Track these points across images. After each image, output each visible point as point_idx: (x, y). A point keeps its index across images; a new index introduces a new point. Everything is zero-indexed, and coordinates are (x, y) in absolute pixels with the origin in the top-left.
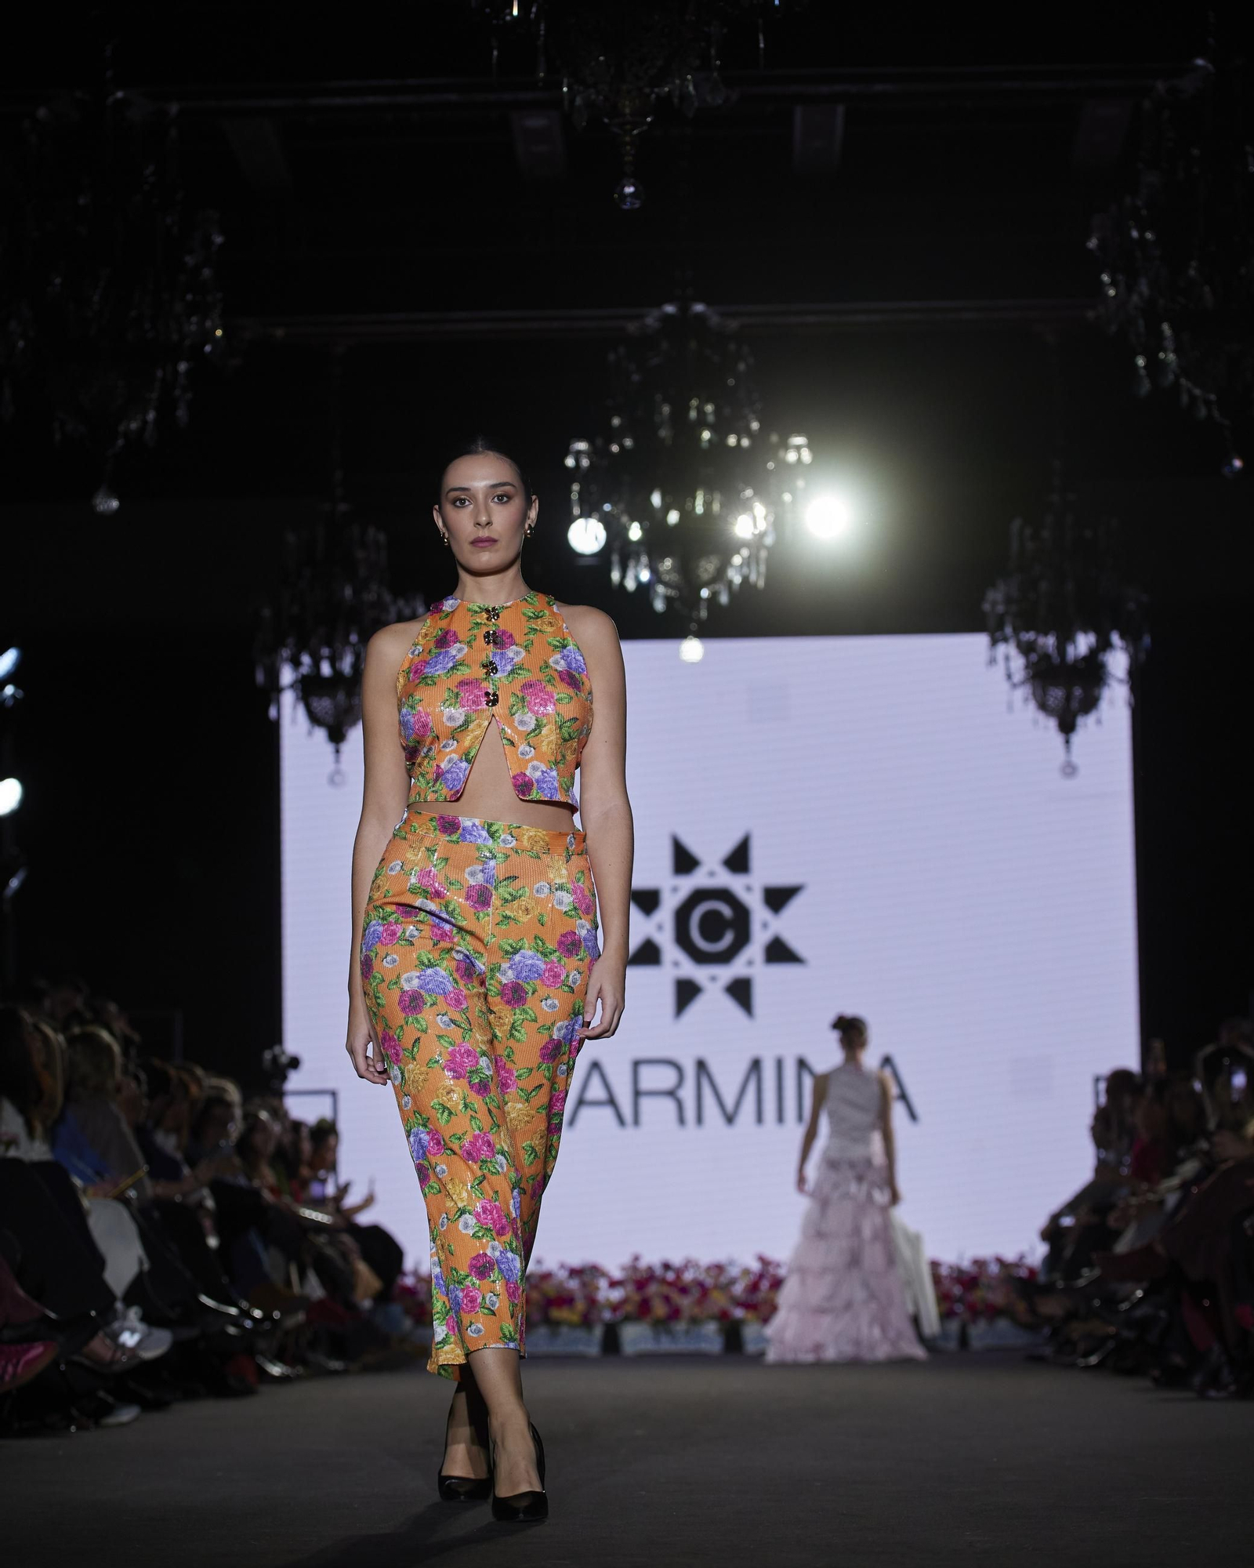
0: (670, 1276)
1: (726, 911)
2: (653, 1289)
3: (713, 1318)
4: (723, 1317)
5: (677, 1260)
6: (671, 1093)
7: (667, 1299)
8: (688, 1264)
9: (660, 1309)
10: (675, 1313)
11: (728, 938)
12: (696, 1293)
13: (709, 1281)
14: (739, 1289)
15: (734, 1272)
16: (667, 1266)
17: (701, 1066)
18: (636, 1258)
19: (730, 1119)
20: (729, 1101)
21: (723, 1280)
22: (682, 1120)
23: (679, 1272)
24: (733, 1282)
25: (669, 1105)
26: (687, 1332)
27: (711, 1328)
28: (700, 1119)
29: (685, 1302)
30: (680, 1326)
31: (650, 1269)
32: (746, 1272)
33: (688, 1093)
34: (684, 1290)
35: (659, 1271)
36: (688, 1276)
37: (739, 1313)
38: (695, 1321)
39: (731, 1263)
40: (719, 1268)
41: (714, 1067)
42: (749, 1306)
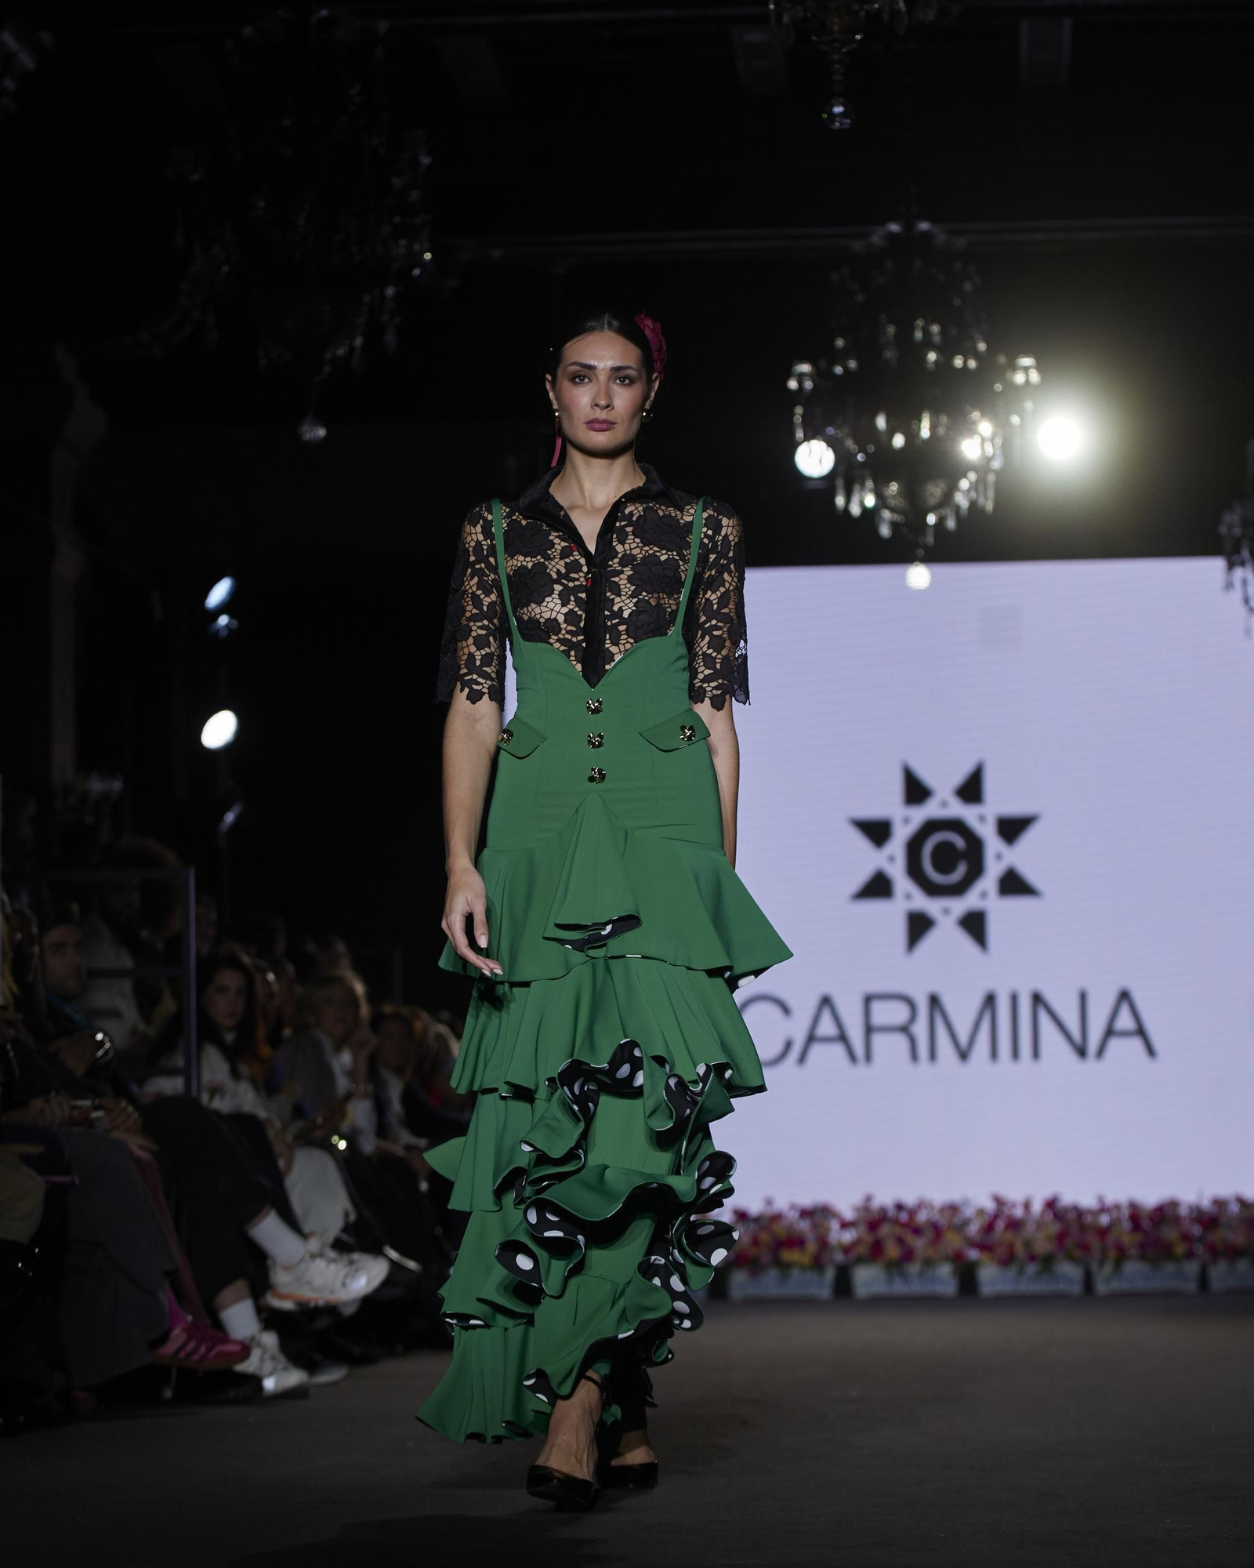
0: (904, 1217)
1: (959, 842)
2: (885, 1230)
3: (947, 1259)
4: (958, 1258)
5: (910, 1199)
6: (905, 1029)
7: (900, 1241)
8: (921, 1205)
9: (893, 1251)
10: (908, 1255)
11: (961, 870)
12: (929, 1234)
13: (943, 1221)
14: (974, 1229)
15: (969, 1212)
16: (900, 1207)
17: (934, 1001)
18: (869, 1199)
19: (964, 1055)
20: (963, 1038)
21: (957, 1220)
22: (914, 1056)
23: (912, 1213)
24: (966, 1223)
25: (900, 1042)
26: (921, 1274)
27: (945, 1270)
28: (933, 1055)
29: (919, 1244)
30: (914, 1268)
31: (883, 1211)
32: (981, 1212)
33: (920, 1029)
34: (917, 1231)
35: (892, 1212)
36: (922, 1217)
37: (973, 1254)
38: (928, 1263)
39: (966, 1202)
40: (953, 1209)
41: (948, 1001)
42: (984, 1247)
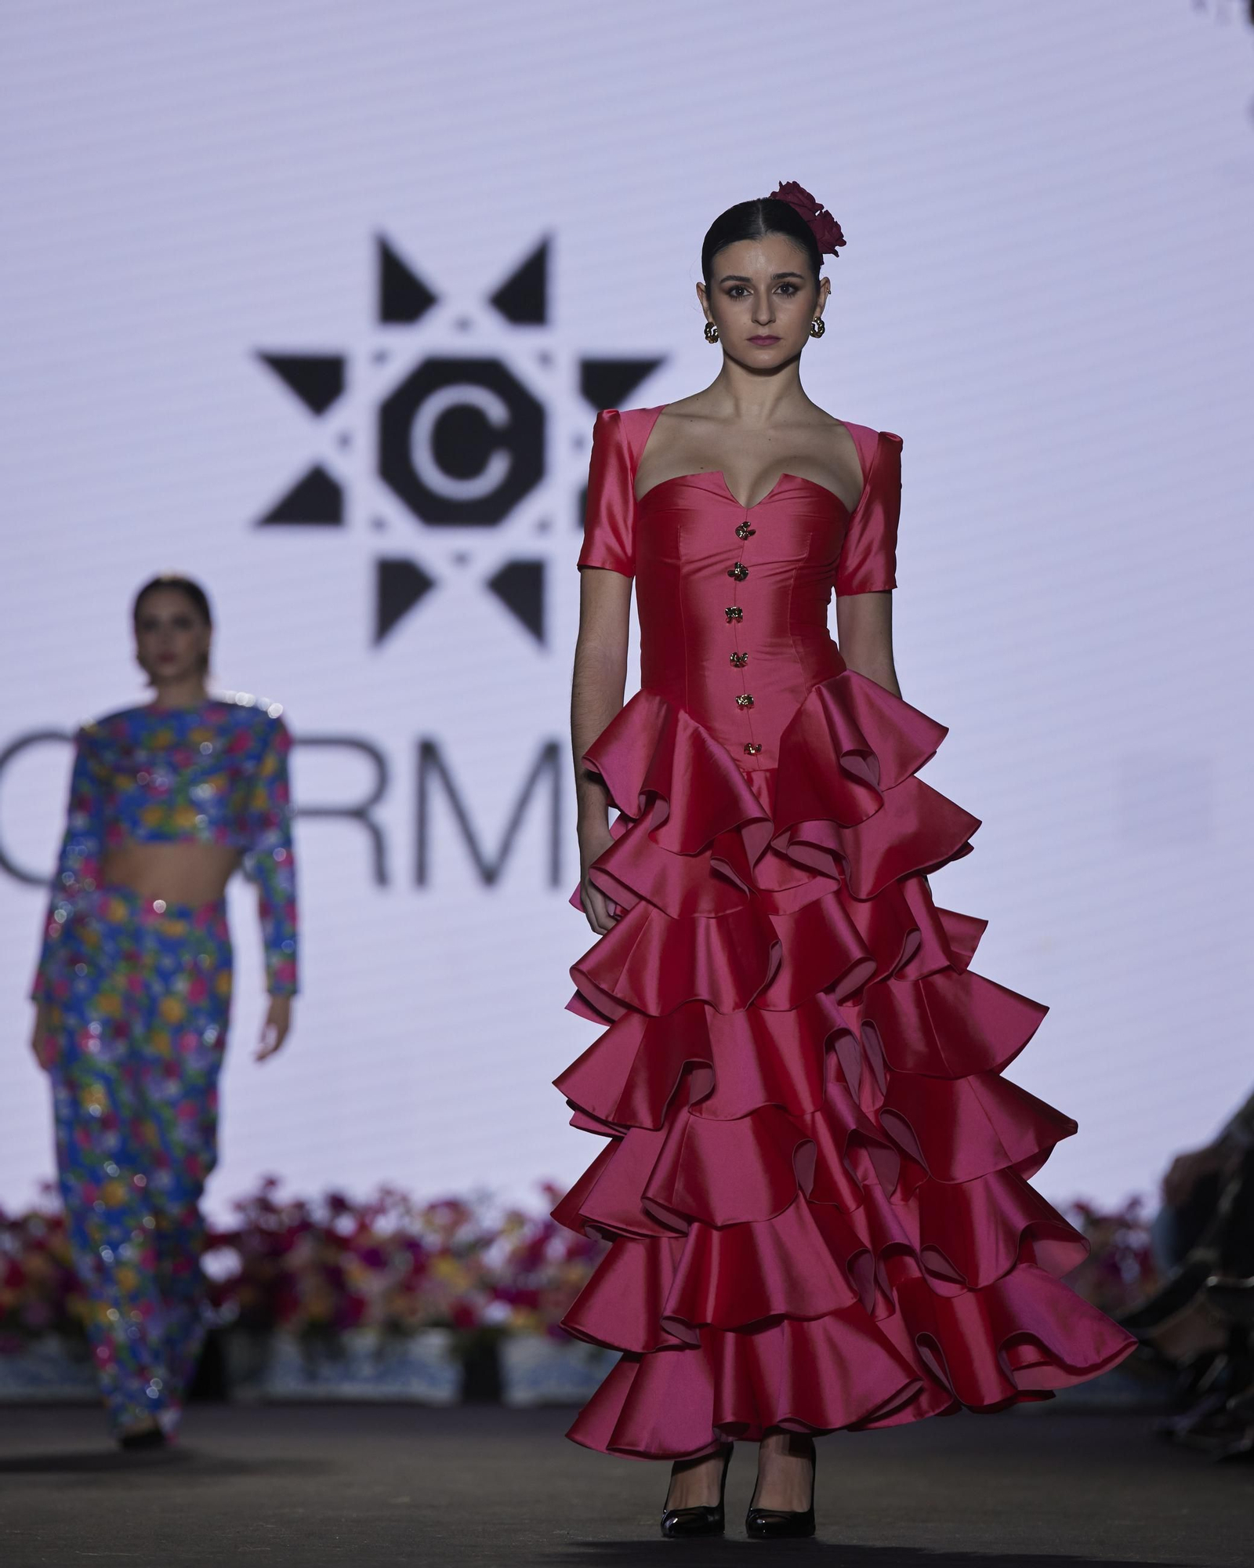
0: (345, 1225)
1: (495, 410)
2: (302, 1254)
3: (437, 1324)
4: (461, 1319)
5: (361, 1189)
6: (359, 814)
7: (335, 1277)
8: (389, 1198)
9: (315, 1300)
10: (351, 1311)
11: (497, 469)
12: (401, 1262)
13: (432, 1240)
14: (496, 1257)
15: (490, 1219)
16: (338, 1203)
17: (428, 753)
18: (271, 1183)
19: (489, 875)
20: (490, 832)
21: (465, 1234)
22: (381, 875)
23: (365, 1216)
24: (485, 1241)
25: (353, 840)
26: (379, 1355)
27: (433, 1345)
28: (421, 874)
29: (369, 1284)
30: (364, 1341)
31: (300, 1206)
32: (516, 1218)
33: (396, 815)
34: (374, 1258)
35: (320, 1214)
36: (385, 1225)
37: (497, 1313)
38: (397, 1329)
39: (485, 1197)
40: (455, 1209)
41: (456, 756)
42: (520, 1297)
